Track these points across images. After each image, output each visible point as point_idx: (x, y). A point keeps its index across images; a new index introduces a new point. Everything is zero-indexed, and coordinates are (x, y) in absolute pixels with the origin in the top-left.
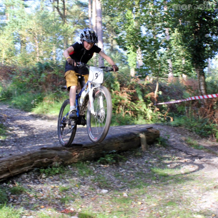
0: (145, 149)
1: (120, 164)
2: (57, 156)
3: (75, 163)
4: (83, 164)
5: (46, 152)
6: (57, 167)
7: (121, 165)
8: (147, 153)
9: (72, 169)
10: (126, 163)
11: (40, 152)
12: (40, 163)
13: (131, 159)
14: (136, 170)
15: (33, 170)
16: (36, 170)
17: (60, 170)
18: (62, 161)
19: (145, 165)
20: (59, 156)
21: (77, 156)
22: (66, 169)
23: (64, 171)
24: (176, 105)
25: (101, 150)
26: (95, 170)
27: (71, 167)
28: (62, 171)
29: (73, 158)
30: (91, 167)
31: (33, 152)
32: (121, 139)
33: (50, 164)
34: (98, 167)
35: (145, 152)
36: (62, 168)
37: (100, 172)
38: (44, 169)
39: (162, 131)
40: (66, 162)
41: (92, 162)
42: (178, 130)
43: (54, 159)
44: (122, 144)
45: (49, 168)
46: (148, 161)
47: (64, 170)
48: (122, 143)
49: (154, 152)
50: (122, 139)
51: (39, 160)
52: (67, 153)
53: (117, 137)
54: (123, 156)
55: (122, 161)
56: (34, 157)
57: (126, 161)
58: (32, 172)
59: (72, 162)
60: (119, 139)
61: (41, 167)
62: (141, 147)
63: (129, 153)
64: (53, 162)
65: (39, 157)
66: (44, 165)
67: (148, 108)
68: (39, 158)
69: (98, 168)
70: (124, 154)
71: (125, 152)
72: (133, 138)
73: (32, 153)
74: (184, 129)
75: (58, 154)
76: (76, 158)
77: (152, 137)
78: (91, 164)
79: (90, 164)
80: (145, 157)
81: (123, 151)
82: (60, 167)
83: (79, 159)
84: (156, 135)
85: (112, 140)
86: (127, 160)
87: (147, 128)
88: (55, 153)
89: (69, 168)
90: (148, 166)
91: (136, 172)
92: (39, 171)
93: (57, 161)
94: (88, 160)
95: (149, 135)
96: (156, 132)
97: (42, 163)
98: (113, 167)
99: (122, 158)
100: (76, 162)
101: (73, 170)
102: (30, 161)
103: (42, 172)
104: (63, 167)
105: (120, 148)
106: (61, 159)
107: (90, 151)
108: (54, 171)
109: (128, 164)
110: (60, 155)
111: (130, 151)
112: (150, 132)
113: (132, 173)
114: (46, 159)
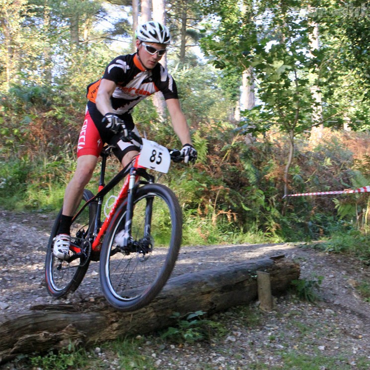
0: (267, 307)
1: (213, 343)
2: (71, 325)
3: (111, 340)
4: (130, 342)
5: (45, 315)
6: (71, 352)
7: (214, 345)
8: (271, 315)
9: (103, 354)
10: (226, 341)
11: (30, 317)
12: (31, 343)
13: (236, 330)
14: (249, 358)
15: (13, 358)
16: (21, 359)
17: (78, 357)
18: (82, 337)
19: (268, 347)
20: (74, 325)
21: (116, 325)
22: (90, 356)
23: (85, 362)
24: (336, 201)
25: (170, 311)
26: (157, 357)
27: (101, 352)
28: (81, 361)
29: (107, 330)
30: (148, 349)
31: (16, 318)
32: (214, 284)
33: (54, 344)
34: (162, 351)
35: (266, 312)
36: (81, 353)
37: (168, 361)
38: (40, 357)
39: (304, 263)
40: (91, 339)
41: (149, 337)
42: (339, 261)
43: (64, 333)
44: (216, 294)
45: (51, 353)
46: (274, 335)
47: (85, 358)
48: (216, 292)
49: (288, 314)
50: (217, 283)
51: (28, 336)
52: (93, 319)
53: (206, 280)
54: (218, 324)
55: (216, 334)
56: (18, 329)
57: (225, 336)
58: (12, 365)
59: (103, 338)
60: (210, 284)
61: (34, 351)
62: (258, 303)
63: (232, 315)
64: (62, 339)
65: (29, 329)
66: (40, 347)
67: (271, 205)
68: (28, 331)
69: (163, 353)
70: (220, 318)
71: (222, 314)
72: (242, 282)
73: (12, 319)
74: (352, 259)
75: (72, 319)
76: (114, 329)
77: (283, 278)
78: (148, 343)
79: (145, 342)
80: (268, 325)
81: (218, 312)
82: (76, 350)
83: (120, 332)
84: (292, 273)
85: (195, 288)
86: (228, 332)
87: (271, 258)
88: (66, 317)
89: (97, 353)
90: (275, 348)
91: (250, 362)
92: (29, 362)
93: (70, 337)
94: (140, 335)
95: (278, 273)
96: (292, 267)
97: (35, 341)
98: (196, 351)
99: (216, 328)
100: (113, 340)
101: (107, 359)
102: (8, 338)
103: (36, 364)
104: (85, 352)
105: (212, 304)
106: (80, 333)
107: (146, 313)
108: (63, 361)
109: (230, 342)
110: (76, 322)
111: (234, 311)
112: (279, 268)
113: (241, 365)
114: (45, 334)
